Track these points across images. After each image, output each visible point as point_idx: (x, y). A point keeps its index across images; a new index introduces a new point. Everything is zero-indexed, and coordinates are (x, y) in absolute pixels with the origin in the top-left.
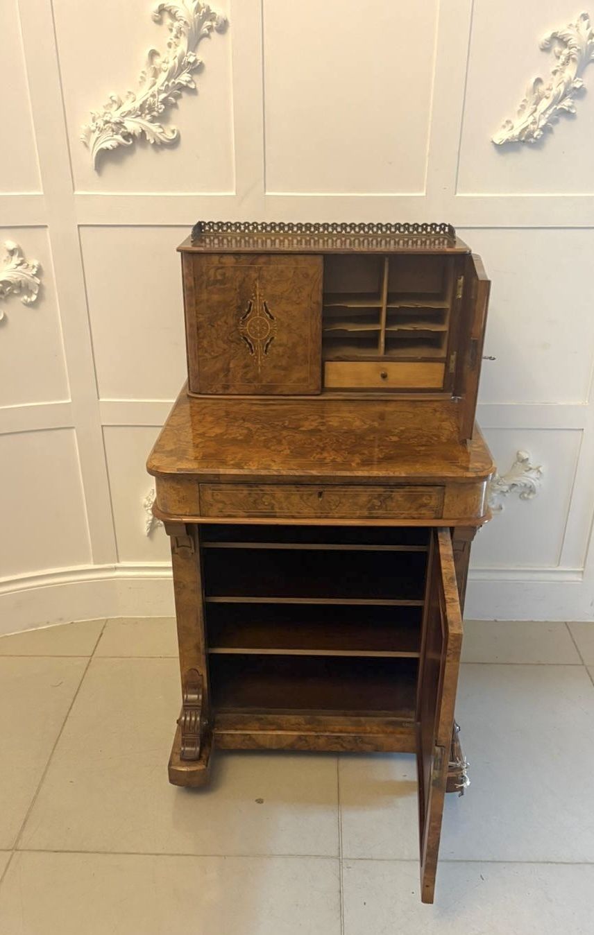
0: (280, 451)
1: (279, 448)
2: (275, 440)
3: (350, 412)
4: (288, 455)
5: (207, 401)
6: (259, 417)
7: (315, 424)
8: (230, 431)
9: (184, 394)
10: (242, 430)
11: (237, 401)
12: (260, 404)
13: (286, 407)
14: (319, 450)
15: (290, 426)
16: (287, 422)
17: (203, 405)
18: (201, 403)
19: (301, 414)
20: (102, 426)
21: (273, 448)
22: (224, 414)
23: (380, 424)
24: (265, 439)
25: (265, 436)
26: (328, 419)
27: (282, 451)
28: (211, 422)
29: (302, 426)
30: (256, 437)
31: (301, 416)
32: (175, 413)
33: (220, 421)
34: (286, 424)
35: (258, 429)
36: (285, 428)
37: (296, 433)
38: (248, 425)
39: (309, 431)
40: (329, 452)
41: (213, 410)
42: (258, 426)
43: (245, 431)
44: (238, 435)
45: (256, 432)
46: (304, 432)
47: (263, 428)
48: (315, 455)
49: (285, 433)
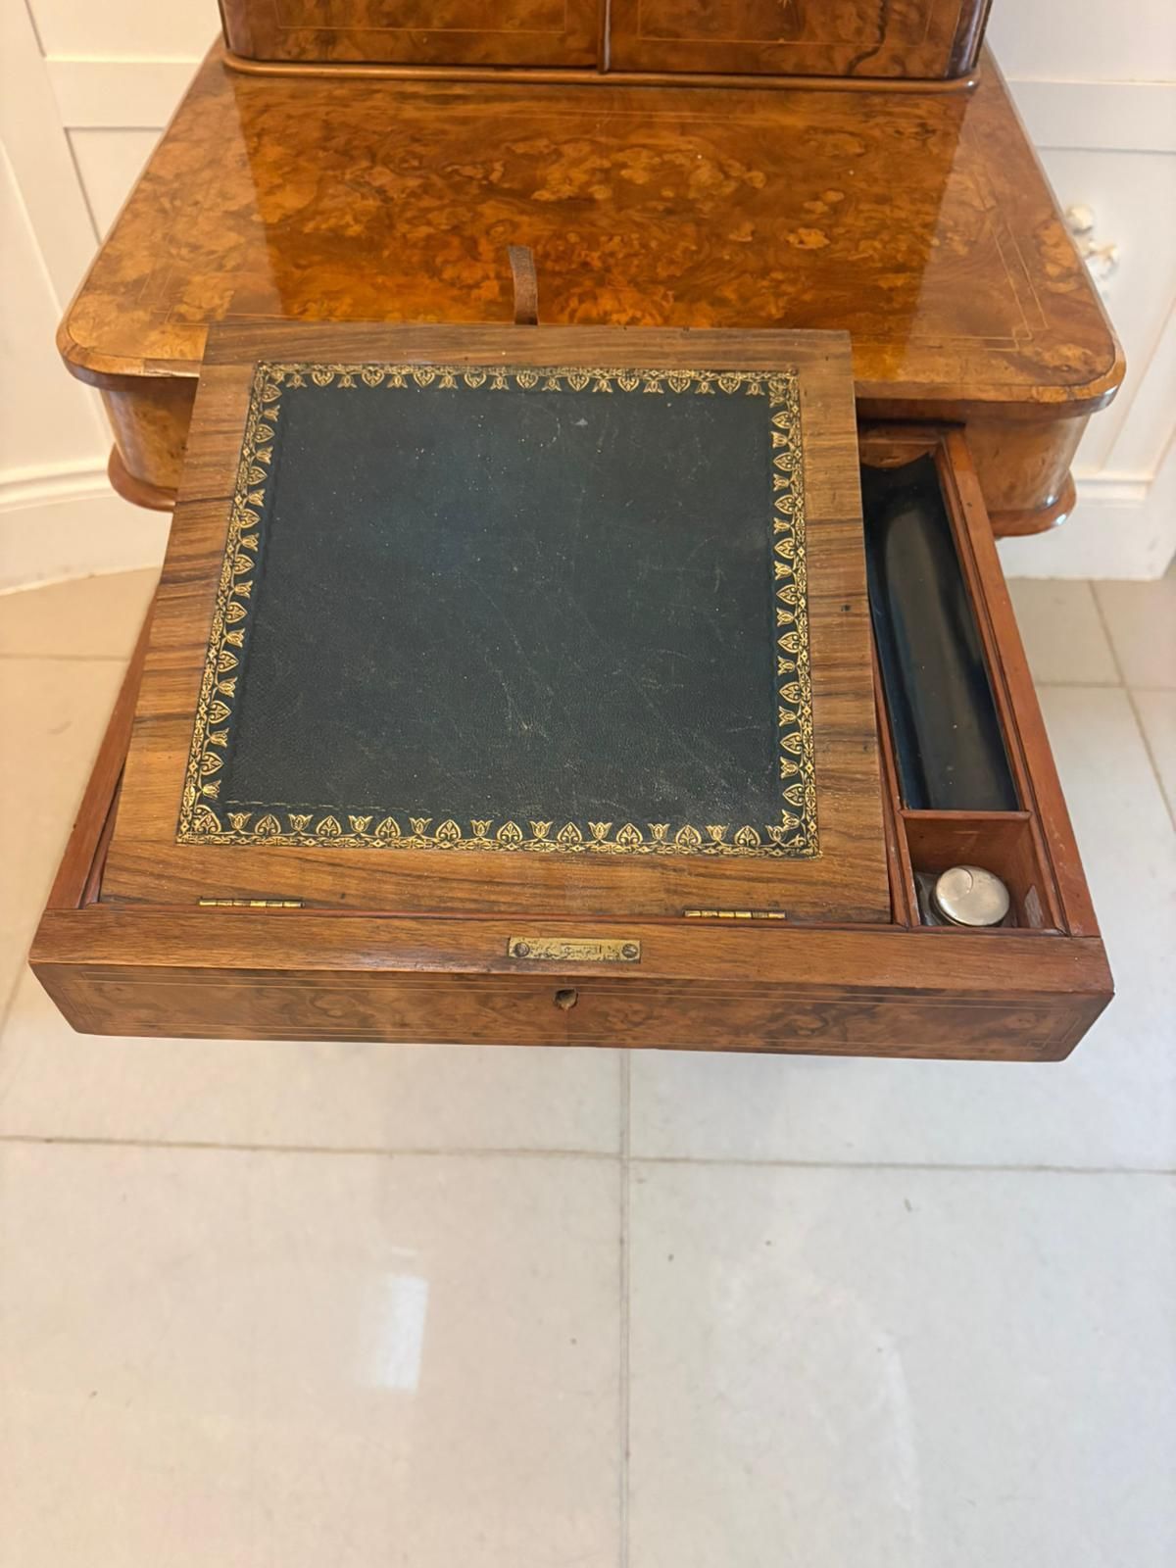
0: (470, 287)
1: (468, 276)
2: (456, 241)
3: (684, 129)
4: (492, 302)
5: (277, 83)
6: (418, 148)
7: (579, 175)
8: (327, 204)
9: (215, 58)
10: (364, 197)
11: (362, 86)
12: (427, 98)
13: (502, 109)
14: (588, 283)
15: (506, 185)
16: (498, 166)
17: (259, 103)
18: (261, 92)
19: (539, 135)
20: (67, 130)
21: (449, 273)
22: (316, 134)
23: (770, 179)
24: (429, 237)
25: (429, 223)
26: (620, 157)
27: (477, 285)
28: (277, 165)
29: (543, 184)
30: (402, 228)
31: (542, 144)
32: (174, 131)
33: (302, 162)
34: (495, 177)
35: (413, 194)
36: (490, 190)
37: (522, 212)
38: (383, 177)
39: (559, 203)
40: (616, 292)
41: (289, 117)
42: (413, 183)
43: (372, 203)
44: (349, 218)
45: (406, 205)
46: (544, 207)
47: (426, 189)
48: (574, 303)
49: (490, 210)
